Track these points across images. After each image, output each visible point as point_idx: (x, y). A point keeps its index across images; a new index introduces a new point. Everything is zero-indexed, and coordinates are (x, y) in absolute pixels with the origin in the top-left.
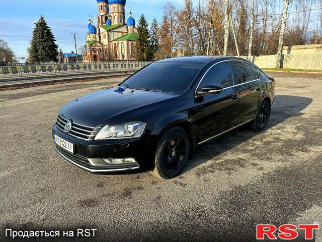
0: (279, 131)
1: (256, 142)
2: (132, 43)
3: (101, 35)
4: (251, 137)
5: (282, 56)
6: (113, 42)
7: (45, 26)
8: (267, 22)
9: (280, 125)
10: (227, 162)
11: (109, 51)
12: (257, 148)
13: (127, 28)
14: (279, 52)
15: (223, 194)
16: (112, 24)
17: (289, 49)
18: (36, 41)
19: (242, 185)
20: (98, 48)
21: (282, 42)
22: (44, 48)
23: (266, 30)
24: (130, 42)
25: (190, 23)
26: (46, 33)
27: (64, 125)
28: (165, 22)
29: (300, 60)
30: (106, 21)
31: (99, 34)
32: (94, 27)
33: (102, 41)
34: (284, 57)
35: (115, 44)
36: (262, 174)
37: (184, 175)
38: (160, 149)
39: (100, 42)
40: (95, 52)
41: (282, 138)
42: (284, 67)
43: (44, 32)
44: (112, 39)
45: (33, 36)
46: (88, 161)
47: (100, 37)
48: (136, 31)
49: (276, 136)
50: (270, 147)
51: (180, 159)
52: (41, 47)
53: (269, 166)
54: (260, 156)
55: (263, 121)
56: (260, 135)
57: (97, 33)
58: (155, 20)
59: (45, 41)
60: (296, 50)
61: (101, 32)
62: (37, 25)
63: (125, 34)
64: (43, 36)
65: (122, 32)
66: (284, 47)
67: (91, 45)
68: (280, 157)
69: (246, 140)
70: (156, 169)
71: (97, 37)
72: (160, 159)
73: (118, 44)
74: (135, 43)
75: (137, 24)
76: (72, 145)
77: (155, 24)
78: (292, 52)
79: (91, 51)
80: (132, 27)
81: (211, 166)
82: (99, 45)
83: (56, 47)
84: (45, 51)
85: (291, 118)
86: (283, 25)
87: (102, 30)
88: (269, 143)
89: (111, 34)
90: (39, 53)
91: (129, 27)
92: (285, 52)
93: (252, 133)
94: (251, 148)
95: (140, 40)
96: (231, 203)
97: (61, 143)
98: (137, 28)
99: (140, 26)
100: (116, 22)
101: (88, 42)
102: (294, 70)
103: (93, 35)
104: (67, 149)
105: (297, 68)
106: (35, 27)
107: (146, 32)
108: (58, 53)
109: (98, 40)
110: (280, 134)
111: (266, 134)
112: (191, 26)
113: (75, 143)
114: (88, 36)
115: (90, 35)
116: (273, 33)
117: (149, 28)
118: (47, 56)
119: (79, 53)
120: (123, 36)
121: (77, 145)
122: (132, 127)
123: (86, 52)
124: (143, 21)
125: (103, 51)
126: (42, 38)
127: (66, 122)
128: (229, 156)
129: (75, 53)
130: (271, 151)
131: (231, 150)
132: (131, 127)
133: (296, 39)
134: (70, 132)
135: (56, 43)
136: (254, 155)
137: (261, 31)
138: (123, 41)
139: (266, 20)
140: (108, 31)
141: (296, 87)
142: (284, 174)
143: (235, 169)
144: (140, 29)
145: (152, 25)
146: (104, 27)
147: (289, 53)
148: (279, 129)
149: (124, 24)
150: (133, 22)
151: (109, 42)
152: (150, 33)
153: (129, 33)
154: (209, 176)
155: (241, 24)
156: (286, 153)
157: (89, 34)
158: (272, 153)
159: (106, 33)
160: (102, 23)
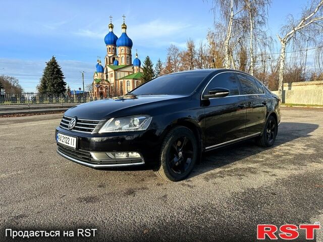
0: (289, 148)
1: (266, 155)
2: (137, 82)
3: (108, 74)
4: (259, 152)
5: (284, 92)
6: (120, 81)
7: (55, 65)
8: (266, 63)
9: (289, 143)
10: (236, 170)
11: (115, 88)
12: (267, 159)
13: (133, 68)
14: (280, 88)
15: (235, 194)
16: (119, 65)
17: (290, 86)
18: (46, 79)
19: (255, 187)
20: (105, 86)
21: (282, 79)
22: (53, 85)
23: (266, 71)
24: (136, 81)
25: (192, 63)
26: (56, 71)
27: (68, 123)
28: (169, 62)
29: (302, 96)
30: (113, 61)
31: (107, 73)
32: (102, 67)
33: (109, 80)
34: (286, 93)
35: (121, 83)
36: (275, 179)
37: (191, 179)
38: (167, 146)
39: (107, 80)
40: (101, 89)
41: (292, 152)
42: (286, 102)
43: (54, 71)
44: (118, 78)
45: (43, 74)
46: (91, 155)
47: (107, 76)
48: (142, 71)
49: (286, 151)
50: (281, 159)
51: (187, 162)
52: (50, 84)
53: (282, 173)
54: (272, 166)
55: (271, 138)
56: (269, 150)
57: (105, 72)
58: (159, 61)
59: (54, 79)
60: (296, 87)
61: (108, 71)
62: (48, 64)
63: (131, 73)
64: (53, 74)
65: (128, 72)
66: (284, 84)
67: (98, 83)
68: (292, 166)
69: (255, 153)
70: (162, 167)
71: (105, 75)
72: (166, 156)
73: (124, 82)
74: (140, 81)
75: (143, 65)
76: (75, 139)
77: (159, 65)
78: (293, 88)
79: (98, 88)
80: (138, 67)
81: (220, 172)
82: (106, 83)
83: (64, 84)
84: (54, 88)
85: (299, 139)
86: (282, 63)
87: (109, 69)
88: (278, 156)
89: (118, 74)
90: (48, 89)
91: (135, 68)
92: (286, 88)
93: (260, 149)
94: (261, 160)
95: (145, 78)
96: (244, 201)
97: (64, 141)
98: (142, 69)
99: (146, 66)
100: (122, 62)
101: (96, 80)
102: (296, 105)
103: (101, 74)
104: (70, 145)
105: (299, 103)
106: (46, 66)
107: (152, 72)
108: (66, 90)
109: (105, 78)
110: (289, 150)
111: (275, 150)
112: (193, 66)
113: (78, 137)
114: (96, 75)
115: (98, 74)
116: (273, 73)
117: (154, 68)
118: (55, 92)
119: (86, 90)
120: (129, 75)
121: (81, 139)
122: (138, 121)
123: (93, 90)
124: (148, 62)
125: (109, 88)
126: (52, 76)
127: (70, 120)
128: (239, 165)
129: (82, 90)
130: (283, 162)
131: (241, 161)
132: (136, 120)
133: (296, 77)
134: (74, 128)
135: (65, 80)
136: (264, 164)
137: (260, 71)
138: (129, 80)
139: (265, 62)
140: (115, 70)
141: (300, 117)
142: (299, 180)
143: (246, 175)
144: (145, 69)
145: (157, 65)
146: (111, 67)
147: (290, 89)
148: (288, 146)
149: (131, 65)
150: (139, 63)
151: (116, 80)
152: (155, 73)
153: (135, 72)
154: (218, 180)
155: (242, 64)
156: (299, 164)
157: (96, 73)
158: (283, 163)
159: (113, 72)
160: (110, 63)
